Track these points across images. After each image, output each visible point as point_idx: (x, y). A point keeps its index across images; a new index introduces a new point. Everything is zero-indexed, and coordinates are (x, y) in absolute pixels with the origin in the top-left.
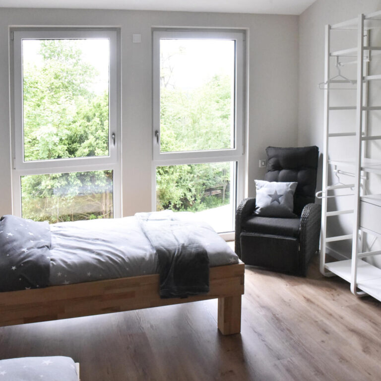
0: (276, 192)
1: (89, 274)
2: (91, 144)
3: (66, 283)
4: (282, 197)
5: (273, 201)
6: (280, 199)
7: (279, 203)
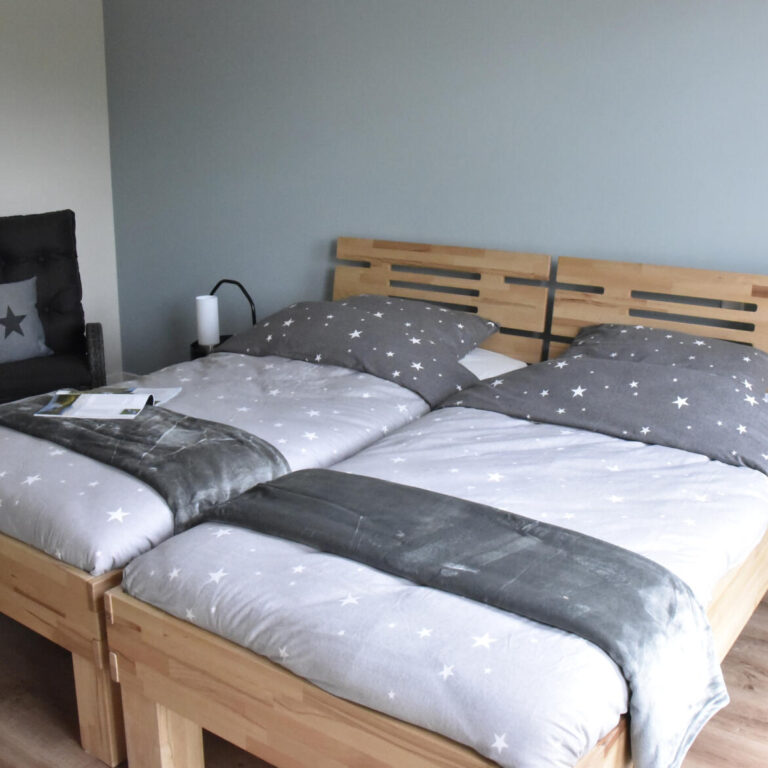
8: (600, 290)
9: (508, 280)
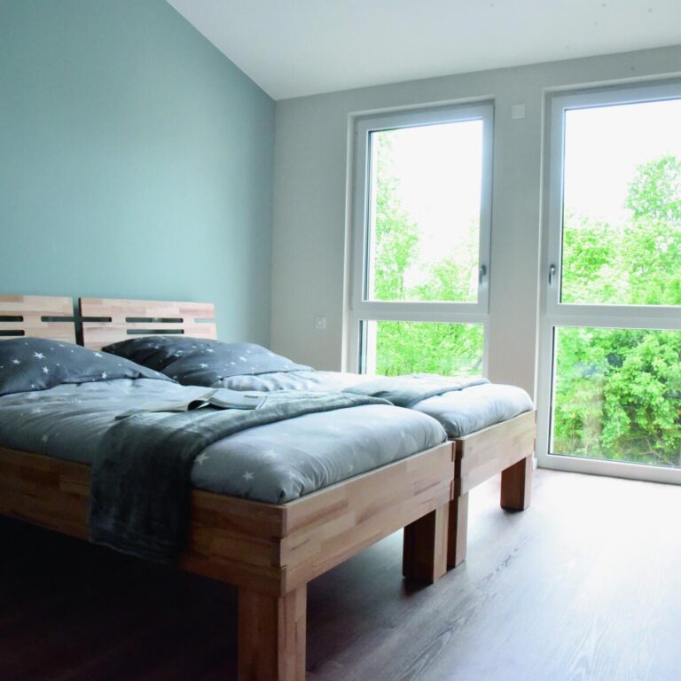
8: (110, 320)
9: (45, 319)
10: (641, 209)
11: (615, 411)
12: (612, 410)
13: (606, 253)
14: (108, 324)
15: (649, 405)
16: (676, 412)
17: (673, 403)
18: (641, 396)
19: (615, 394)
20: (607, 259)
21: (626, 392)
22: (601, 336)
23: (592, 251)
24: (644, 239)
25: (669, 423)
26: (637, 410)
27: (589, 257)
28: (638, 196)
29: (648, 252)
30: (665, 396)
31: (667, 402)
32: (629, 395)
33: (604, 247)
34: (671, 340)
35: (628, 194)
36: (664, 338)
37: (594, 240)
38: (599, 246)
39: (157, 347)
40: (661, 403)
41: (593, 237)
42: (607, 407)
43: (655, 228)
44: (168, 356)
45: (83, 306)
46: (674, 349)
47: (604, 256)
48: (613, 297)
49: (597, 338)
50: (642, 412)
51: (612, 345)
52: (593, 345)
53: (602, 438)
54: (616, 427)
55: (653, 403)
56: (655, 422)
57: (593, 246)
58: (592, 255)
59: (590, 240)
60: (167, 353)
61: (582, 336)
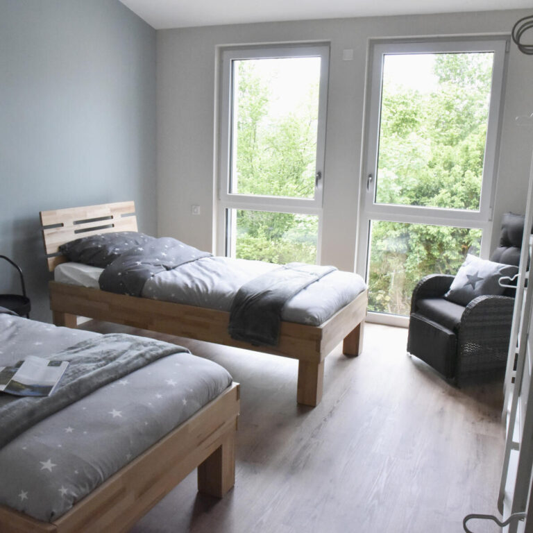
0: (477, 274)
1: (173, 295)
2: (442, 200)
3: (155, 298)
4: (481, 281)
5: (468, 284)
6: (477, 283)
7: (474, 288)
10: (444, 76)
11: (416, 245)
12: (414, 245)
13: (416, 114)
14: (62, 229)
15: (441, 241)
16: (461, 247)
17: (459, 240)
18: (435, 235)
19: (416, 232)
20: (416, 119)
21: (424, 232)
22: (409, 188)
23: (404, 112)
24: (445, 102)
25: (455, 255)
26: (432, 245)
27: (402, 117)
28: (442, 65)
29: (447, 113)
30: (453, 234)
31: (454, 240)
32: (427, 234)
33: (415, 109)
34: (460, 193)
35: (435, 63)
36: (454, 191)
37: (407, 103)
38: (410, 109)
39: (100, 246)
40: (450, 241)
41: (406, 101)
42: (410, 242)
43: (454, 93)
44: (109, 254)
45: (43, 217)
46: (462, 200)
47: (413, 117)
48: (418, 159)
49: (405, 189)
50: (436, 246)
51: (416, 195)
52: (401, 195)
53: (405, 265)
54: (416, 257)
55: (444, 240)
56: (444, 255)
57: (405, 108)
58: (404, 115)
59: (403, 103)
60: (108, 252)
61: (393, 188)
